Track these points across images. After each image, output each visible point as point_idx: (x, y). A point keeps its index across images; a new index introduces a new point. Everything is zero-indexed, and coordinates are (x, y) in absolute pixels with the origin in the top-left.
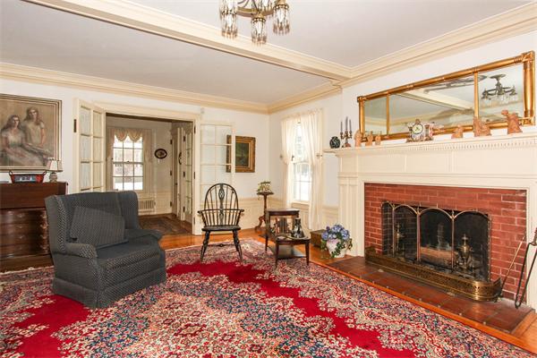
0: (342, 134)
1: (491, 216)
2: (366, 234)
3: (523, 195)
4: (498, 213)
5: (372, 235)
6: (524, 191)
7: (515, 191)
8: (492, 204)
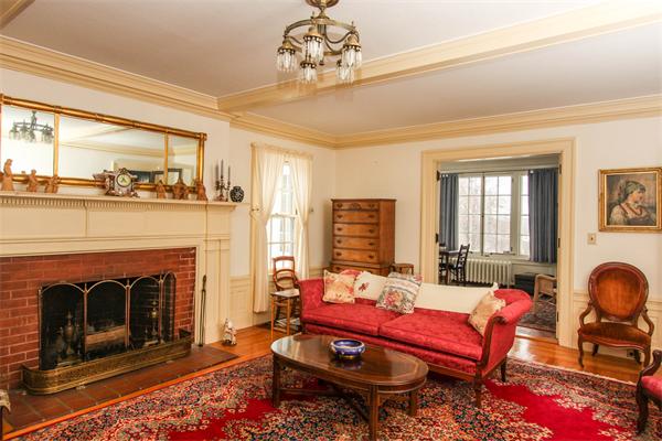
1: (175, 275)
3: (193, 252)
4: (179, 270)
6: (195, 248)
7: (188, 249)
8: (174, 263)
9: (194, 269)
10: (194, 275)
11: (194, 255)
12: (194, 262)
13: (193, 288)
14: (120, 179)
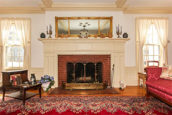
0: (47, 32)
1: (103, 63)
2: (59, 77)
3: (109, 56)
4: (104, 62)
5: (62, 77)
6: (110, 55)
7: (108, 55)
8: (103, 59)
9: (110, 62)
10: (110, 64)
11: (110, 57)
12: (110, 60)
13: (110, 68)
14: (83, 33)
